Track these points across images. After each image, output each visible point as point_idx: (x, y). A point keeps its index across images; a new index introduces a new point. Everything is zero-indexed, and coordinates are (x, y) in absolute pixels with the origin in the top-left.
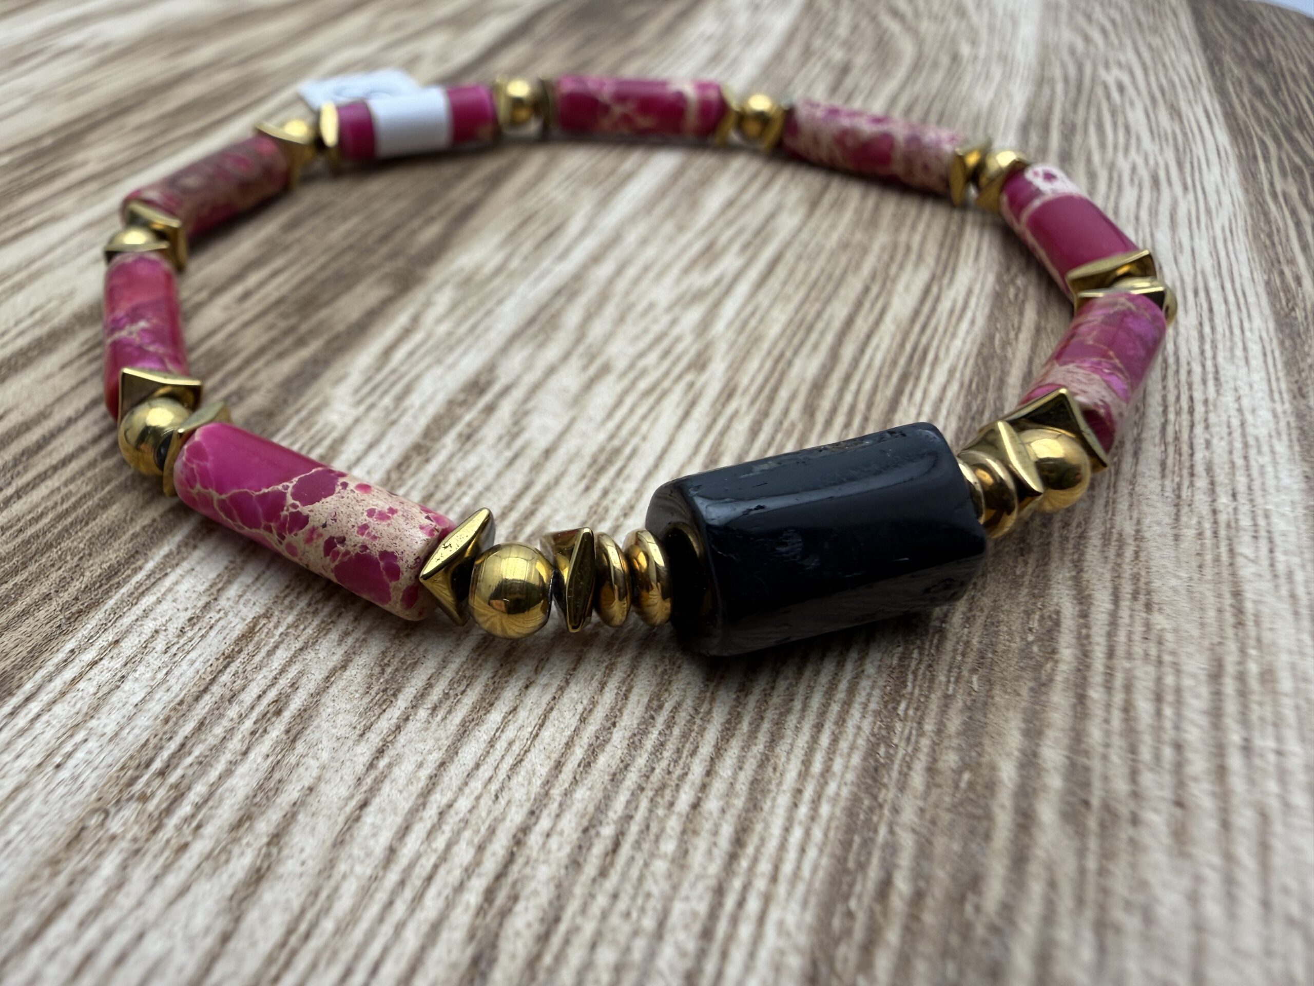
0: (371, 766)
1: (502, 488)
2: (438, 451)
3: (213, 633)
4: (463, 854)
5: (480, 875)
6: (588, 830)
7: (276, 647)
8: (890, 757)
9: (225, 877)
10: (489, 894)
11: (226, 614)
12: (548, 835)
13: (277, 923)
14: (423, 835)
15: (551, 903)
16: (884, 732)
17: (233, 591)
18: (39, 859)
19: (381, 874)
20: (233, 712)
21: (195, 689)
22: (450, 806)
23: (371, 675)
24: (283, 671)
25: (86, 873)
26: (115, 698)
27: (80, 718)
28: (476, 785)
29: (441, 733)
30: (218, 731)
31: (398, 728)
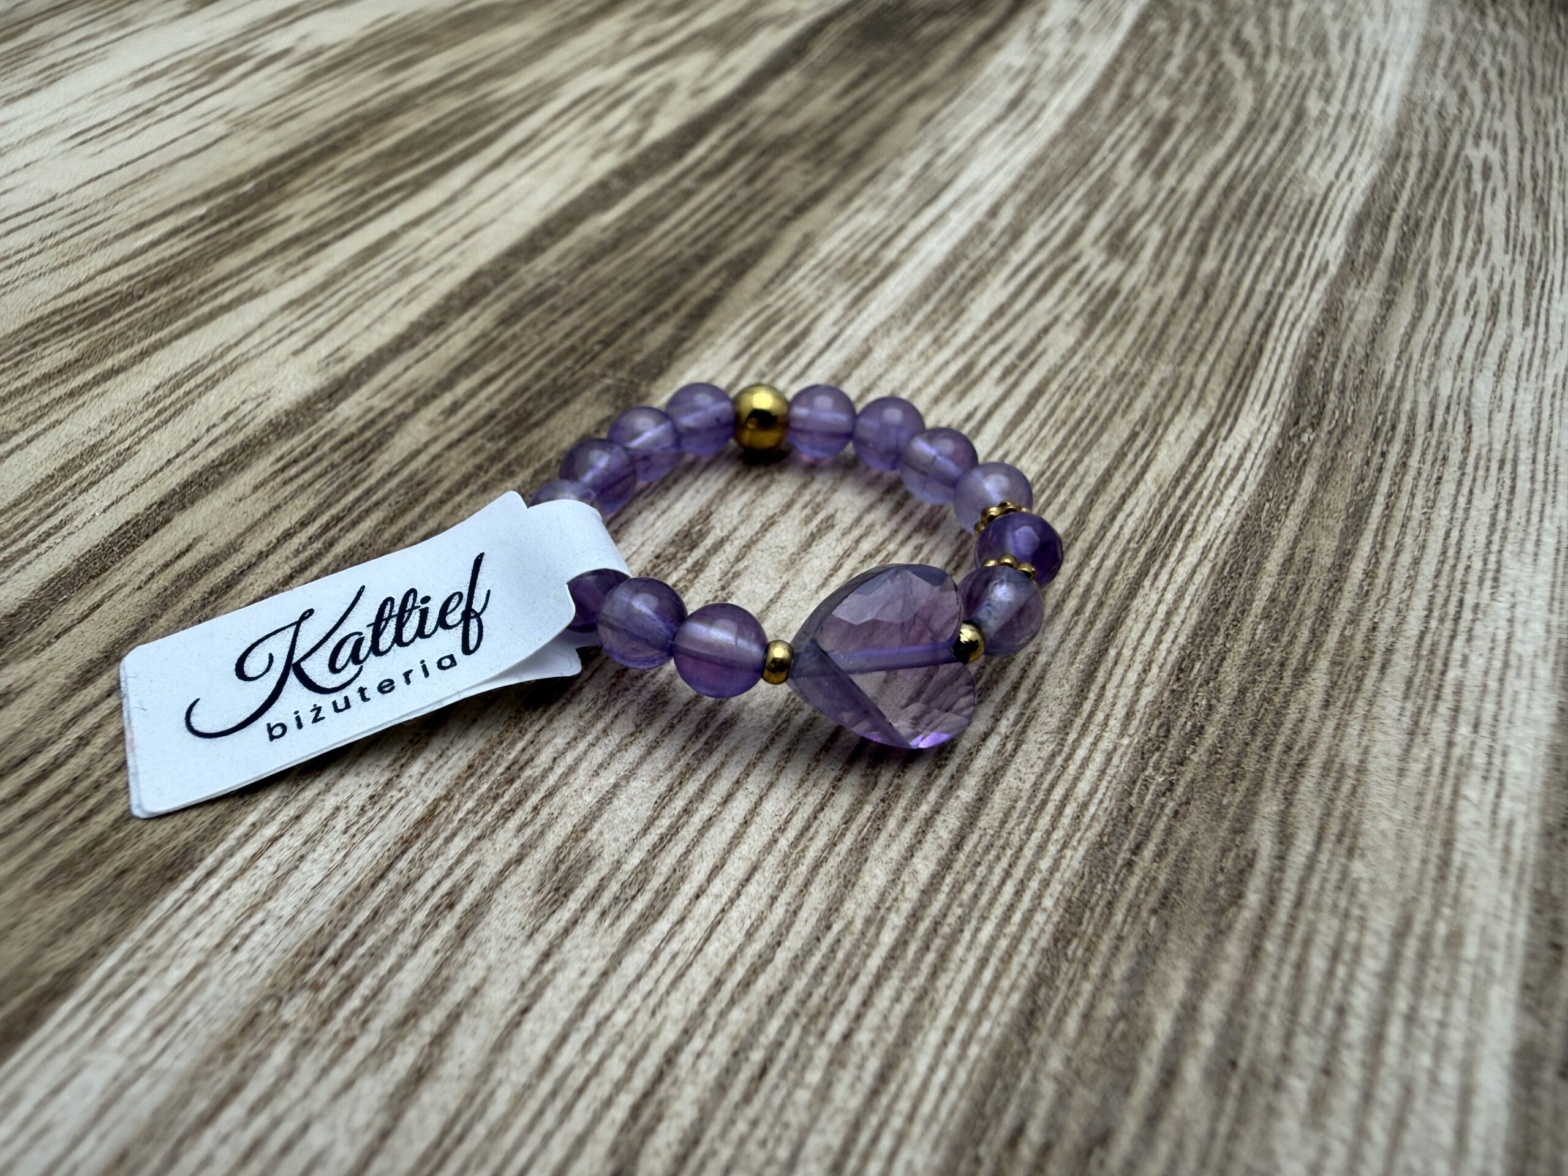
0: (536, 969)
3: (393, 814)
4: (615, 1068)
5: (628, 1091)
6: (738, 1054)
7: (454, 834)
8: (1049, 1001)
9: (387, 1074)
10: (636, 1111)
11: (407, 794)
12: (699, 1056)
13: (434, 1123)
14: (578, 1046)
15: (692, 1125)
16: (1048, 972)
17: (416, 767)
18: (214, 1042)
19: (535, 1082)
20: (407, 902)
21: (372, 875)
22: (608, 1018)
24: (459, 861)
25: (260, 1058)
26: (295, 879)
27: (259, 898)
28: (635, 998)
29: (608, 940)
30: (392, 921)
31: (566, 932)
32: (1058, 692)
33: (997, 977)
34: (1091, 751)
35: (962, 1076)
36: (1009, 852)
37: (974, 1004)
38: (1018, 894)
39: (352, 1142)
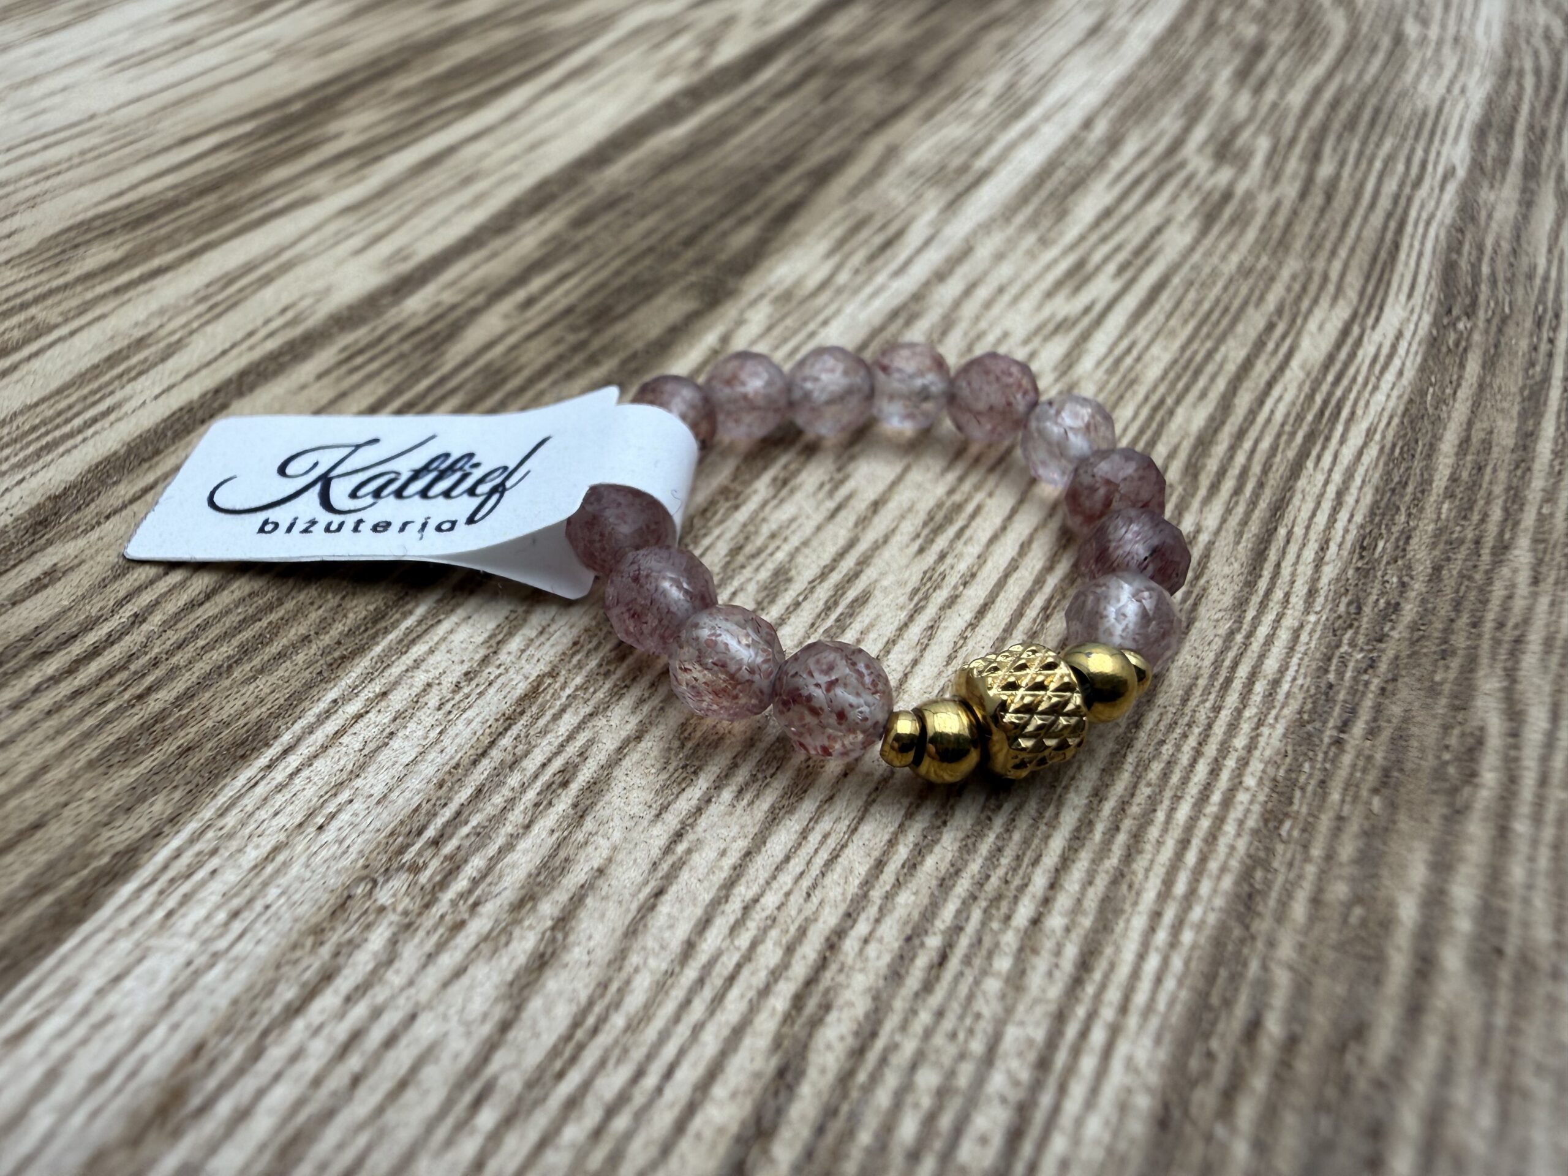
0: (668, 850)
1: (822, 544)
2: (748, 498)
3: (492, 691)
4: (770, 954)
5: (788, 979)
6: (912, 939)
7: (563, 710)
8: (1268, 884)
9: (505, 961)
10: (798, 1001)
11: (507, 670)
12: (866, 941)
13: (563, 1014)
14: (725, 931)
15: (867, 1016)
16: (1262, 854)
17: (515, 644)
18: (300, 926)
19: (677, 969)
20: (514, 780)
21: (472, 751)
22: (756, 900)
23: (669, 749)
24: (570, 738)
25: (353, 945)
26: (383, 756)
27: (344, 776)
28: (786, 879)
29: (747, 819)
30: (498, 800)
31: (699, 811)
32: (1227, 570)
33: (1203, 859)
34: (1275, 629)
35: (1177, 963)
36: (1196, 731)
37: (1180, 887)
38: (1215, 772)
39: (468, 1034)
